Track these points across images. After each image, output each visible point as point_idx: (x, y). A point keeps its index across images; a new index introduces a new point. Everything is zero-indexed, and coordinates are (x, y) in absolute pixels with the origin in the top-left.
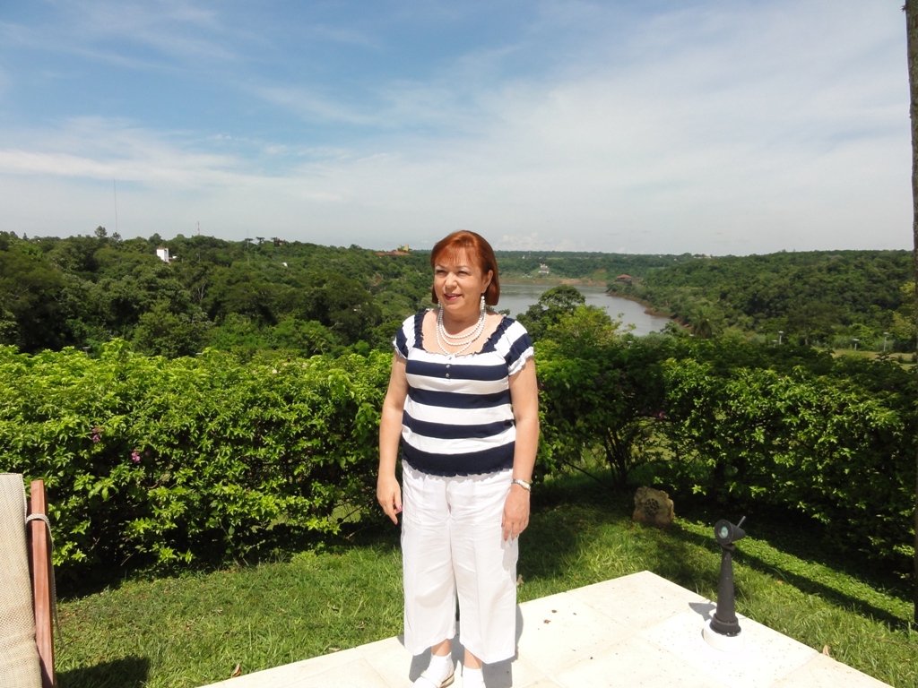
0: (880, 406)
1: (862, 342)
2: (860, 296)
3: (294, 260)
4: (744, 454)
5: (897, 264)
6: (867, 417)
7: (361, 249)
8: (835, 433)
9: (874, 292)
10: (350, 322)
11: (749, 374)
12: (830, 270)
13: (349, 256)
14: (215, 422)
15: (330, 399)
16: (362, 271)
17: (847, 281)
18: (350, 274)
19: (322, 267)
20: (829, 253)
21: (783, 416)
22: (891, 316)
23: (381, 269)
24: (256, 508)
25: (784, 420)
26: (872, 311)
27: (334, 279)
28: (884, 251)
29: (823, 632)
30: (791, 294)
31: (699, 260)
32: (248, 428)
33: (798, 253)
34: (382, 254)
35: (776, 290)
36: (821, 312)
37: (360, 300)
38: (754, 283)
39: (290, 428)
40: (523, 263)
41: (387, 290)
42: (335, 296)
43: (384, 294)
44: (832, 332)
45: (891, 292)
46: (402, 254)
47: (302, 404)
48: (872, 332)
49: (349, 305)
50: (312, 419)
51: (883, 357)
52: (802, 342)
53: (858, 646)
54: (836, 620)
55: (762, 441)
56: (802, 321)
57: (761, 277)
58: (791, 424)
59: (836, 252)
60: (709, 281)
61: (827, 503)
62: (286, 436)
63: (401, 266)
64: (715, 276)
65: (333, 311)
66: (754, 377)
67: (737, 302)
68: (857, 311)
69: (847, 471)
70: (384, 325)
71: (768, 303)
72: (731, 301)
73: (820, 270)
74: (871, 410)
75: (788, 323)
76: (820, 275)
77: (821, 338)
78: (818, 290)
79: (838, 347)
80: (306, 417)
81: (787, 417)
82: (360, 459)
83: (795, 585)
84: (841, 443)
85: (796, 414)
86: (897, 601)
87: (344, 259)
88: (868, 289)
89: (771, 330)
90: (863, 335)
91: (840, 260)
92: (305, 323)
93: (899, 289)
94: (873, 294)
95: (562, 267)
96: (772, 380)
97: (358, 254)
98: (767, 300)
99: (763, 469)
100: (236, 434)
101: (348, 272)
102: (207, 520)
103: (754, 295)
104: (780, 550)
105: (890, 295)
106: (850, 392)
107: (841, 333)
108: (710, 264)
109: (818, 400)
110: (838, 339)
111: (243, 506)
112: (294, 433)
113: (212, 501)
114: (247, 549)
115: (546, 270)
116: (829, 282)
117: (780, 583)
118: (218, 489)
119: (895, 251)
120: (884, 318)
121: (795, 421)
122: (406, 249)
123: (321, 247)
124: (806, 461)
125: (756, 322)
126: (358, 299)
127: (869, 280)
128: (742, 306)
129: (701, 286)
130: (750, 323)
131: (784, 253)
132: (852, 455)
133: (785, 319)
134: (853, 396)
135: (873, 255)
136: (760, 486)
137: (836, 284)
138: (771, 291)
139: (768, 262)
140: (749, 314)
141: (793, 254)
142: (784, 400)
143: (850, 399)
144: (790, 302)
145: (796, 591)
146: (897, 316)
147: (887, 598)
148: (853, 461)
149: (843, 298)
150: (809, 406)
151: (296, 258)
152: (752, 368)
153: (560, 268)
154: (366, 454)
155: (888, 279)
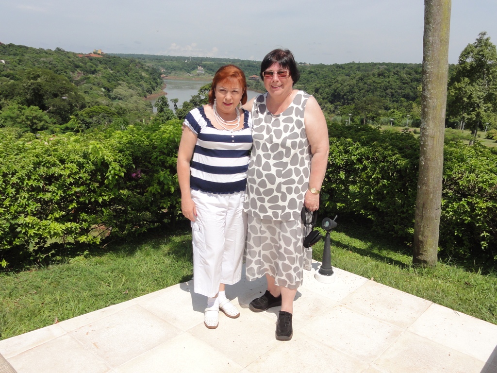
0: (402, 157)
1: (396, 121)
2: (395, 92)
3: (10, 58)
4: (334, 186)
5: (416, 72)
6: (396, 163)
7: (64, 51)
8: (380, 172)
9: (403, 90)
10: (62, 107)
11: (337, 141)
12: (379, 75)
13: (55, 56)
14: (15, 177)
15: (90, 160)
16: (66, 69)
17: (389, 82)
18: (57, 71)
19: (34, 65)
20: (380, 64)
21: (355, 164)
22: (411, 105)
23: (81, 67)
24: (47, 231)
25: (355, 166)
26: (401, 102)
27: (46, 74)
28: (410, 64)
29: (371, 271)
30: (357, 90)
31: (302, 66)
32: (38, 181)
33: (361, 63)
34: (81, 56)
35: (348, 87)
36: (373, 102)
37: (67, 91)
38: (335, 82)
39: (65, 180)
40: (186, 65)
41: (87, 83)
42: (47, 88)
43: (85, 86)
44: (379, 115)
45: (413, 90)
46: (97, 56)
47: (72, 164)
48: (401, 115)
49: (60, 95)
50: (79, 174)
51: (405, 131)
52: (362, 121)
53: (387, 276)
54: (377, 266)
55: (344, 178)
56: (362, 108)
57: (340, 79)
58: (359, 168)
59: (383, 64)
60: (308, 81)
61: (374, 209)
62: (63, 185)
63: (97, 66)
64: (312, 77)
65: (47, 99)
66: (340, 143)
67: (325, 95)
68: (393, 101)
69: (385, 192)
70: (87, 109)
71: (343, 96)
72: (321, 94)
73: (374, 75)
74: (398, 160)
75: (354, 109)
76: (374, 79)
77: (373, 118)
78: (372, 88)
79: (382, 124)
80: (75, 172)
81: (357, 165)
82: (111, 197)
83: (358, 253)
84: (383, 178)
85: (361, 163)
86: (405, 256)
87: (51, 58)
88: (400, 88)
89: (345, 113)
90: (396, 117)
91: (385, 69)
92: (27, 107)
93: (416, 88)
94: (403, 91)
95: (213, 68)
96: (350, 144)
97: (62, 55)
98: (342, 94)
99: (344, 194)
100: (30, 184)
101: (55, 69)
102: (14, 240)
103: (335, 91)
104: (351, 237)
105: (412, 92)
106: (389, 150)
107: (384, 115)
108: (309, 69)
109: (373, 155)
110: (382, 119)
111: (38, 230)
112: (69, 182)
113: (17, 228)
114: (43, 256)
115: (202, 71)
116: (379, 83)
117: (351, 252)
118: (21, 220)
119: (416, 64)
120: (408, 106)
121: (361, 166)
122: (100, 52)
123: (31, 48)
124: (366, 188)
125: (336, 108)
126: (67, 90)
127: (401, 82)
128: (328, 98)
129: (303, 84)
130: (332, 109)
131: (353, 63)
132: (388, 184)
133: (353, 106)
134: (390, 152)
135: (404, 66)
136: (342, 203)
137: (383, 84)
138: (345, 88)
139: (344, 69)
140: (331, 103)
141: (359, 64)
142: (356, 155)
143: (389, 154)
144: (356, 96)
145: (358, 255)
146: (414, 105)
147: (400, 255)
148: (388, 187)
149: (386, 93)
150: (368, 158)
151: (11, 57)
152: (339, 138)
153: (211, 70)
154: (114, 194)
155: (411, 82)
